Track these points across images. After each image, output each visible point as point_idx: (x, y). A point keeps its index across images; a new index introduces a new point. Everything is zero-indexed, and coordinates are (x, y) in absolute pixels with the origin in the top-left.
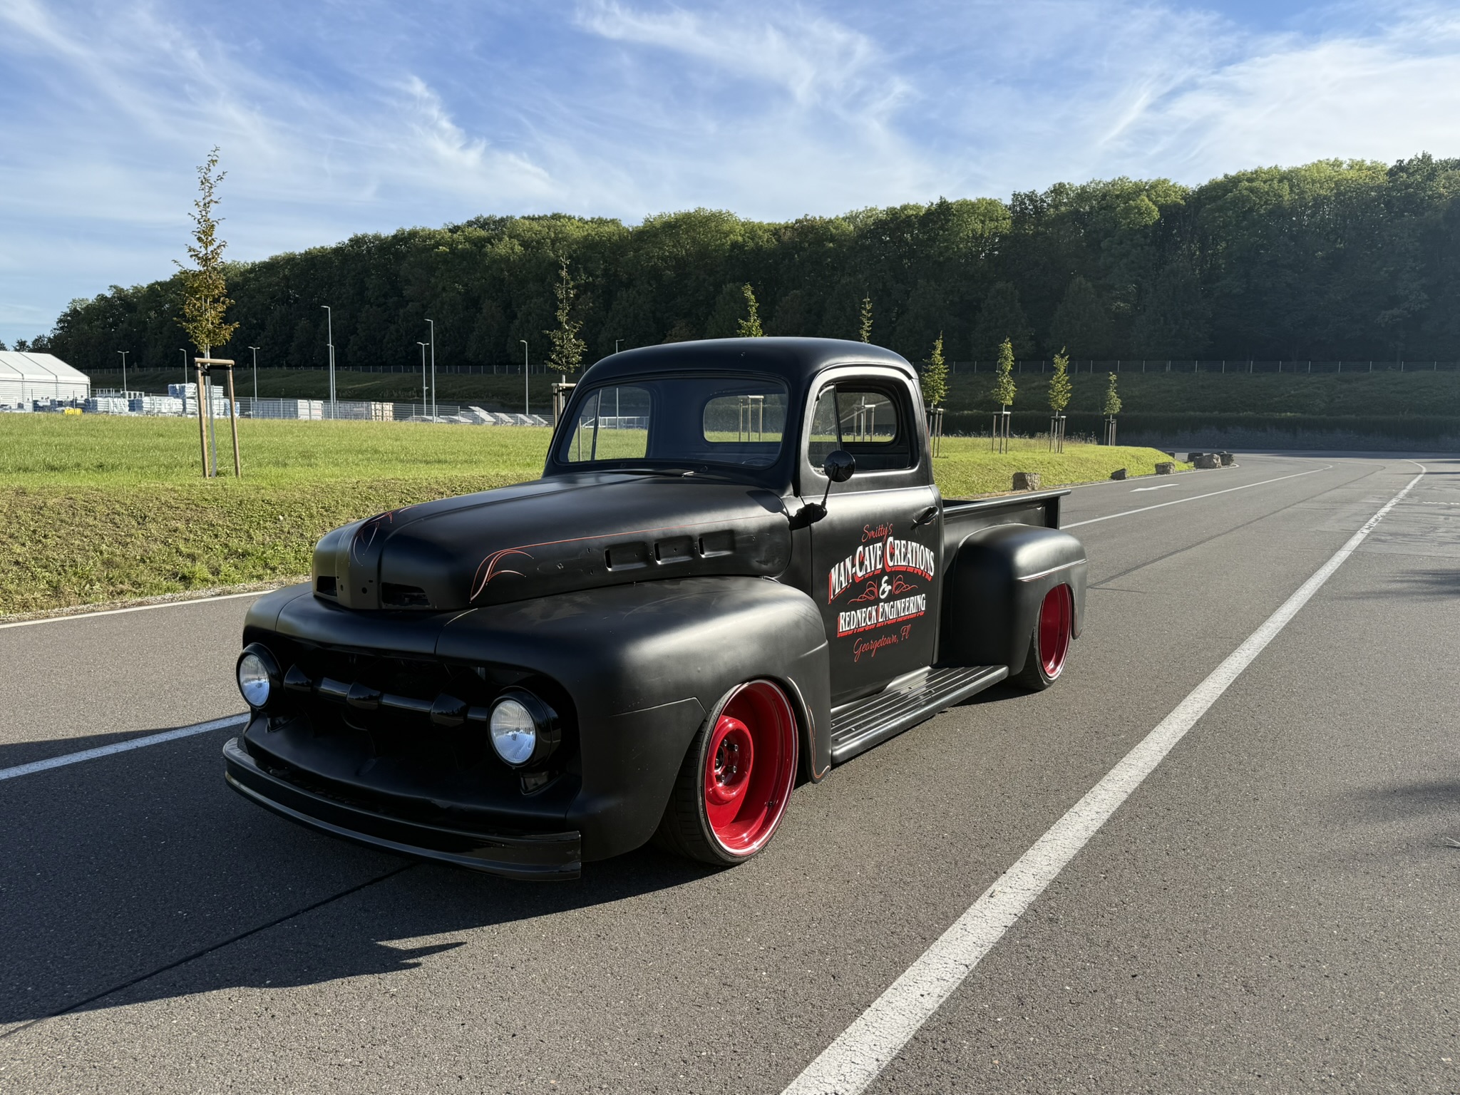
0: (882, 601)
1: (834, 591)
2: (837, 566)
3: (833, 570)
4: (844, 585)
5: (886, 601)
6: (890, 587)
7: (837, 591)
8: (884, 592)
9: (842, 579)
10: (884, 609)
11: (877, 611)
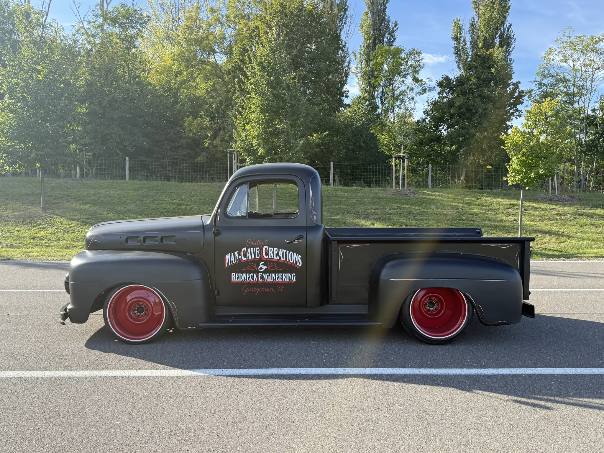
0: (261, 272)
1: (228, 264)
2: (229, 254)
3: (227, 256)
4: (234, 262)
5: (263, 272)
6: (266, 267)
7: (229, 264)
8: (261, 268)
9: (233, 259)
10: (262, 276)
11: (257, 276)
